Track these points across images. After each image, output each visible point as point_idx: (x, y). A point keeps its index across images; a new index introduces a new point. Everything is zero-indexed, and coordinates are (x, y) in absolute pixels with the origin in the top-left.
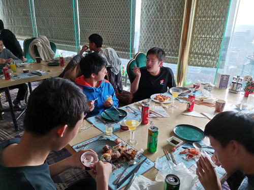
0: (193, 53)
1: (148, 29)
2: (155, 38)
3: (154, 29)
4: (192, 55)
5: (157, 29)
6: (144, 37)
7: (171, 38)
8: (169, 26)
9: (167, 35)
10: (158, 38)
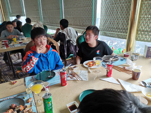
0: (140, 30)
1: (106, 13)
2: (111, 19)
3: (110, 13)
4: (139, 32)
5: (113, 13)
6: (103, 19)
7: (123, 19)
8: (121, 10)
9: (120, 17)
10: (113, 19)
